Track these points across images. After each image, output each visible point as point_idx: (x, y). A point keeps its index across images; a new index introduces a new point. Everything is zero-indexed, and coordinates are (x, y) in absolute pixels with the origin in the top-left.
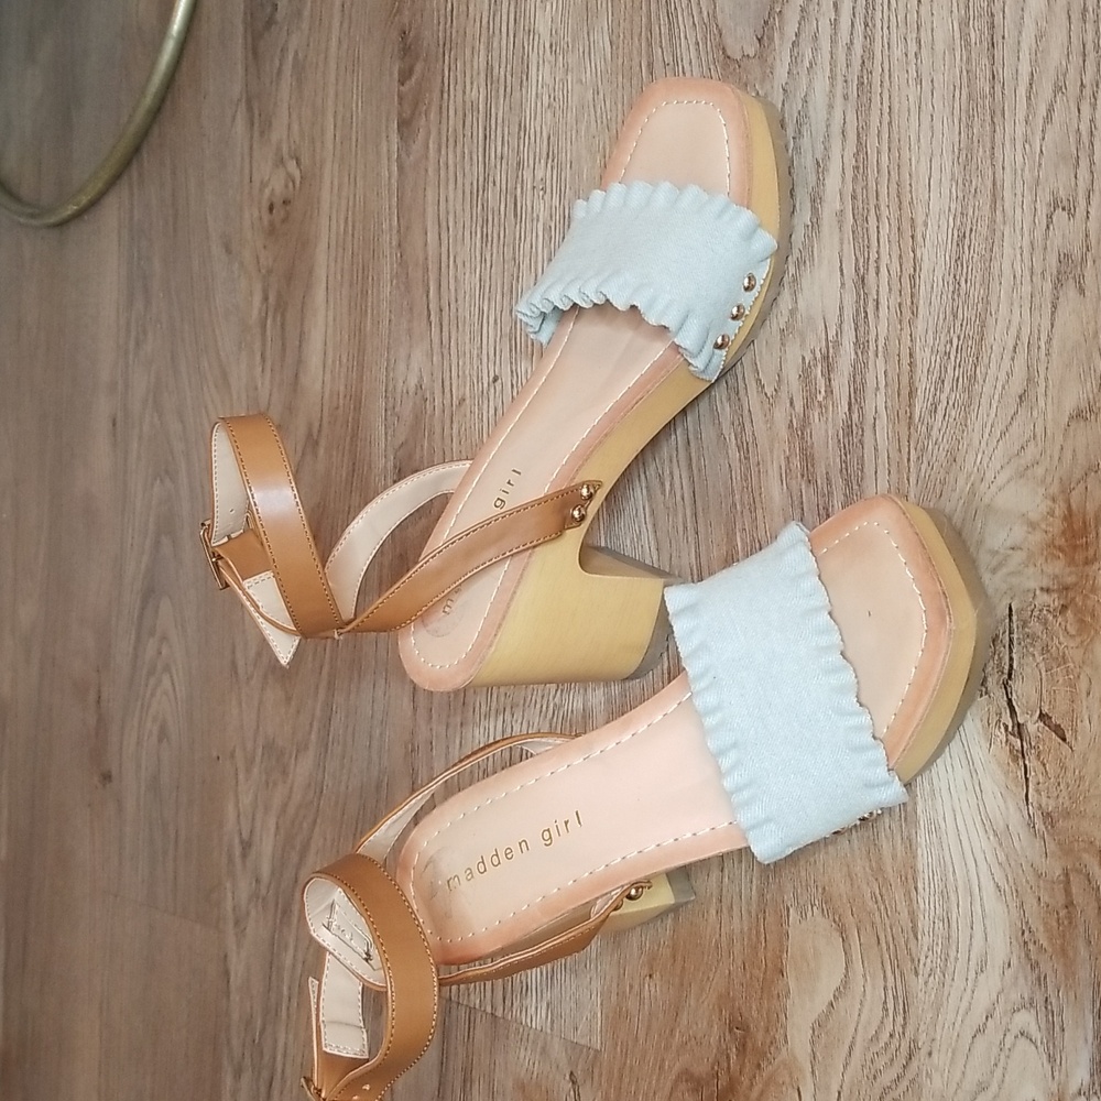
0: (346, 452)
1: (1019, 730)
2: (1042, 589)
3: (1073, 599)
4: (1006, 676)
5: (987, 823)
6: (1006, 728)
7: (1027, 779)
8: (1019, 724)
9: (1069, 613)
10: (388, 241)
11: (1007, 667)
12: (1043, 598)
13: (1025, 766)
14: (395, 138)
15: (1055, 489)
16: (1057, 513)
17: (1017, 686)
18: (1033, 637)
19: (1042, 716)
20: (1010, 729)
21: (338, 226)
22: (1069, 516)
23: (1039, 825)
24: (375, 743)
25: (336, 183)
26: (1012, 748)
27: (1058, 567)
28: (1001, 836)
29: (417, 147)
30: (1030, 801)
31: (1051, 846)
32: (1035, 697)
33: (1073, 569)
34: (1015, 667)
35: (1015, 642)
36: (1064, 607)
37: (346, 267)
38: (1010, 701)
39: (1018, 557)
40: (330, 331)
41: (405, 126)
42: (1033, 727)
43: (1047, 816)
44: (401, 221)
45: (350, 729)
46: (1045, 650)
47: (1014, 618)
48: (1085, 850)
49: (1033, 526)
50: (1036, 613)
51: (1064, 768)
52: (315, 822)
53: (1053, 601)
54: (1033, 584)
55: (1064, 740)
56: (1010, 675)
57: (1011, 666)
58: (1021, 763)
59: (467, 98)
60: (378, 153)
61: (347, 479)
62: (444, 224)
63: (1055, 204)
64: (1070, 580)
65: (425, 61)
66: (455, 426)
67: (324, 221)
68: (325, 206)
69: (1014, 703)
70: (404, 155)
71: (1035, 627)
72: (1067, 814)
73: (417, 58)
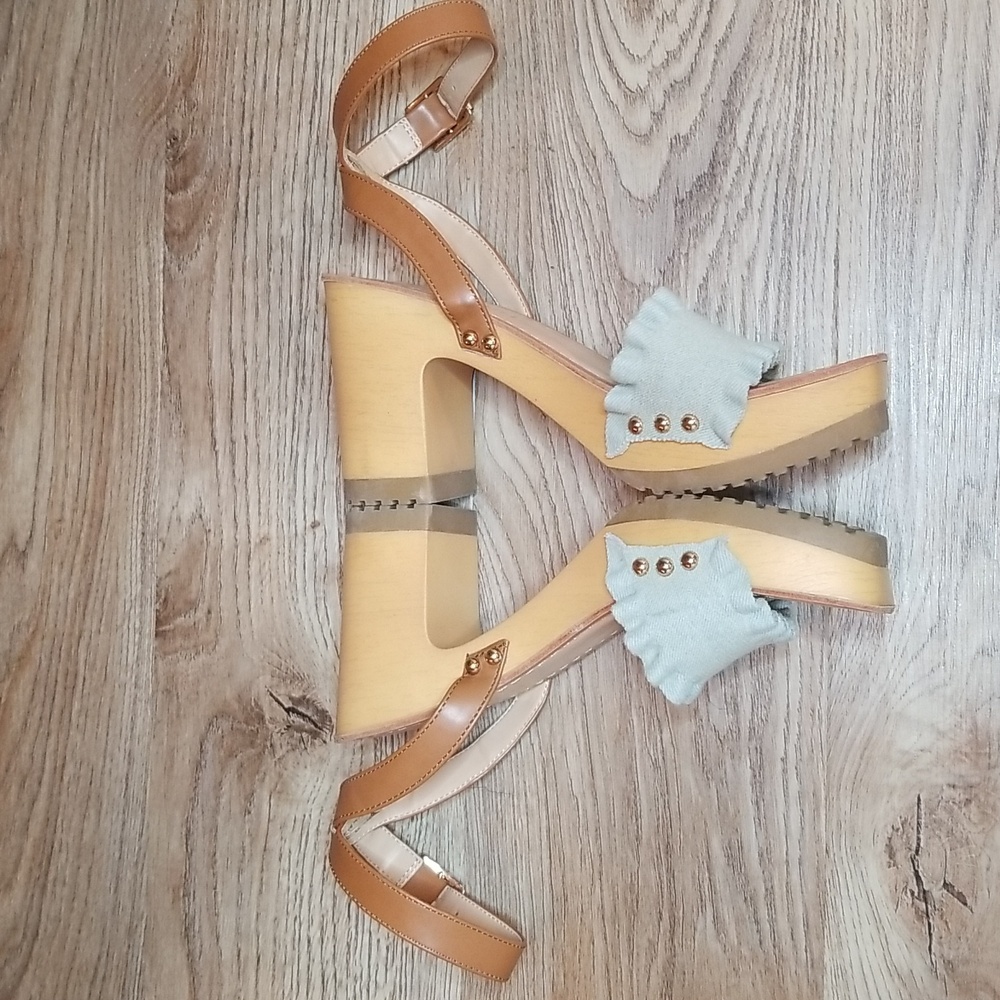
0: (77, 569)
1: (925, 896)
2: (949, 785)
3: (976, 795)
4: (914, 853)
5: (894, 971)
6: (913, 893)
7: (930, 934)
8: (924, 891)
9: (973, 806)
10: (149, 352)
11: (914, 846)
12: (948, 793)
13: (929, 924)
14: (160, 250)
15: (961, 707)
16: (964, 726)
17: (923, 861)
18: (939, 823)
19: (946, 885)
20: (916, 894)
21: (63, 321)
22: (974, 729)
23: (941, 970)
24: (125, 888)
25: (59, 274)
26: (917, 910)
27: (964, 768)
28: (904, 980)
29: (197, 264)
30: (933, 951)
31: (951, 986)
32: (939, 870)
33: (978, 772)
34: (922, 845)
35: (923, 826)
36: (968, 801)
37: (76, 368)
38: (916, 872)
39: (927, 758)
40: (49, 434)
41: (177, 238)
42: (937, 893)
43: (948, 964)
44: (170, 336)
45: (83, 871)
46: (950, 833)
47: (922, 806)
48: (981, 989)
49: (941, 734)
50: (942, 804)
51: (964, 926)
52: (25, 967)
53: (959, 795)
54: (941, 780)
55: (965, 904)
56: (917, 852)
57: (919, 844)
58: (926, 921)
59: (274, 231)
60: (134, 259)
61: (76, 600)
62: (238, 355)
63: (967, 482)
64: (975, 780)
65: (210, 176)
66: (254, 564)
67: (39, 314)
69: (920, 874)
70: (174, 268)
71: (942, 814)
72: (966, 962)
73: (195, 171)
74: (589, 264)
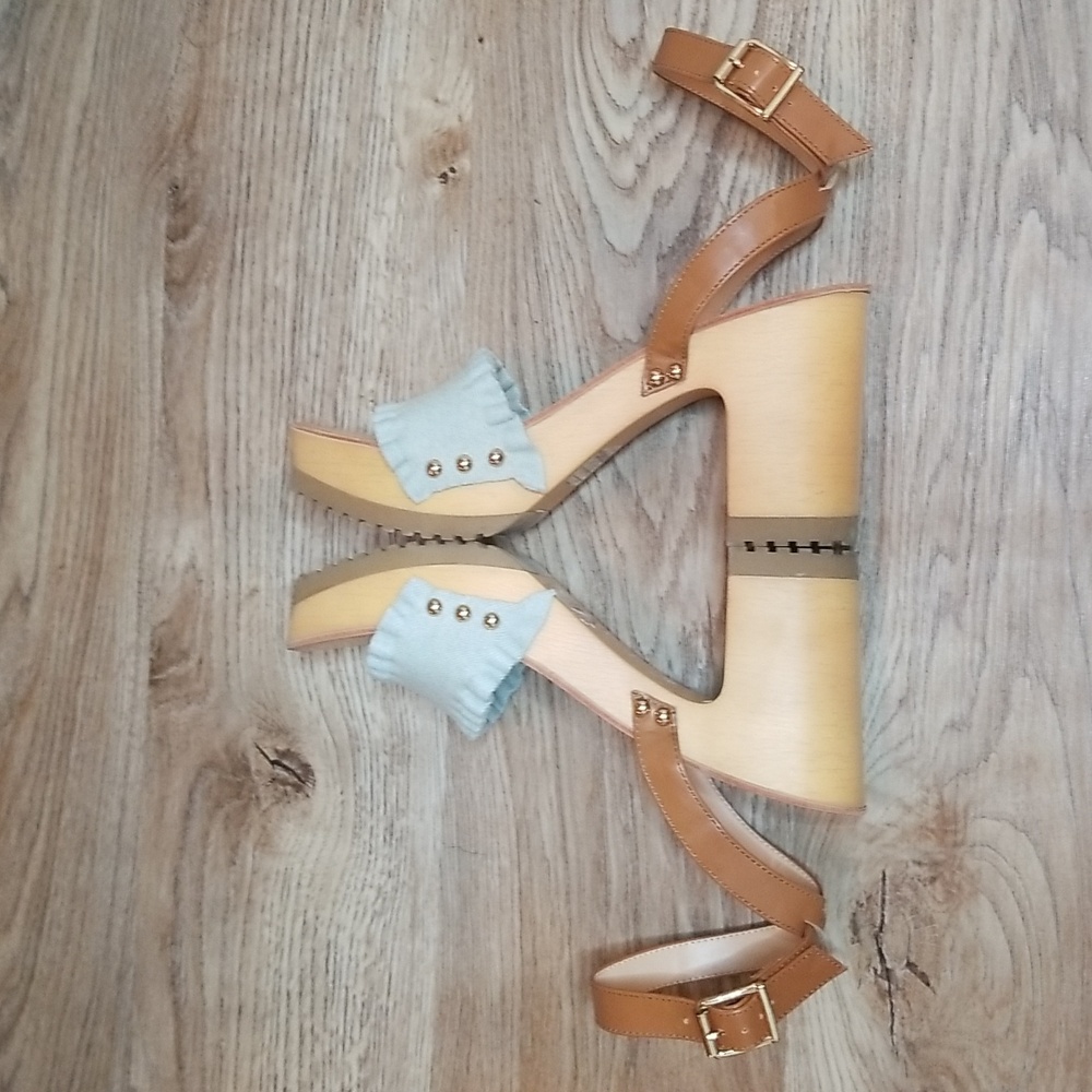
0: (77, 615)
1: (888, 974)
2: (914, 862)
3: (942, 873)
4: (877, 929)
5: (855, 1050)
6: (876, 971)
7: (893, 1014)
8: (887, 970)
9: (938, 884)
10: (147, 403)
11: (879, 922)
12: (914, 870)
13: (892, 1003)
14: (160, 298)
15: (929, 781)
16: (931, 802)
17: (887, 937)
18: (904, 900)
19: (909, 965)
20: (879, 972)
21: (68, 367)
22: (941, 805)
23: (902, 1052)
24: (116, 933)
25: (65, 322)
26: (880, 990)
27: (930, 845)
28: (864, 1058)
29: (194, 313)
30: (895, 1031)
31: (912, 1068)
32: (903, 949)
33: (943, 850)
34: (886, 921)
35: (887, 902)
36: (933, 880)
37: (80, 416)
38: (880, 951)
39: (891, 834)
40: (52, 481)
41: (176, 287)
42: (901, 972)
43: (910, 1046)
44: (168, 385)
45: (77, 916)
46: (915, 911)
47: (887, 882)
48: (942, 1073)
49: (908, 809)
50: (908, 880)
51: (926, 1006)
52: (21, 1009)
53: (925, 873)
54: (906, 857)
55: (928, 984)
56: (881, 928)
57: (882, 921)
58: (888, 1001)
59: (269, 282)
60: (134, 306)
61: (76, 646)
62: (232, 404)
63: (939, 550)
64: (941, 857)
65: (208, 225)
66: (244, 615)
67: (45, 361)
68: (48, 343)
69: (884, 952)
70: (173, 317)
71: (907, 892)
72: (927, 1044)
73: (195, 220)
74: (572, 319)
